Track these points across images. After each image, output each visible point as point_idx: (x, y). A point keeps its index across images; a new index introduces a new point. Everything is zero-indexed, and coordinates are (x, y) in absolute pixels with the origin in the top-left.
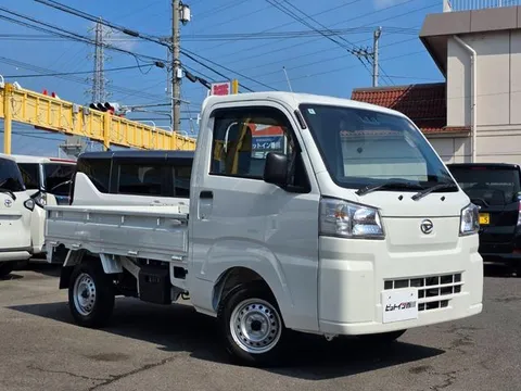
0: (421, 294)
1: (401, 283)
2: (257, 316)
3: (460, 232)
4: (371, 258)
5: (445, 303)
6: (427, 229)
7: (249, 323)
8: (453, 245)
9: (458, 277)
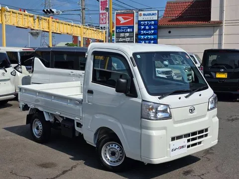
0: (189, 141)
1: (179, 137)
2: (114, 149)
3: (208, 109)
4: (165, 128)
5: (200, 143)
6: (192, 111)
7: (110, 152)
8: (204, 116)
9: (206, 130)
